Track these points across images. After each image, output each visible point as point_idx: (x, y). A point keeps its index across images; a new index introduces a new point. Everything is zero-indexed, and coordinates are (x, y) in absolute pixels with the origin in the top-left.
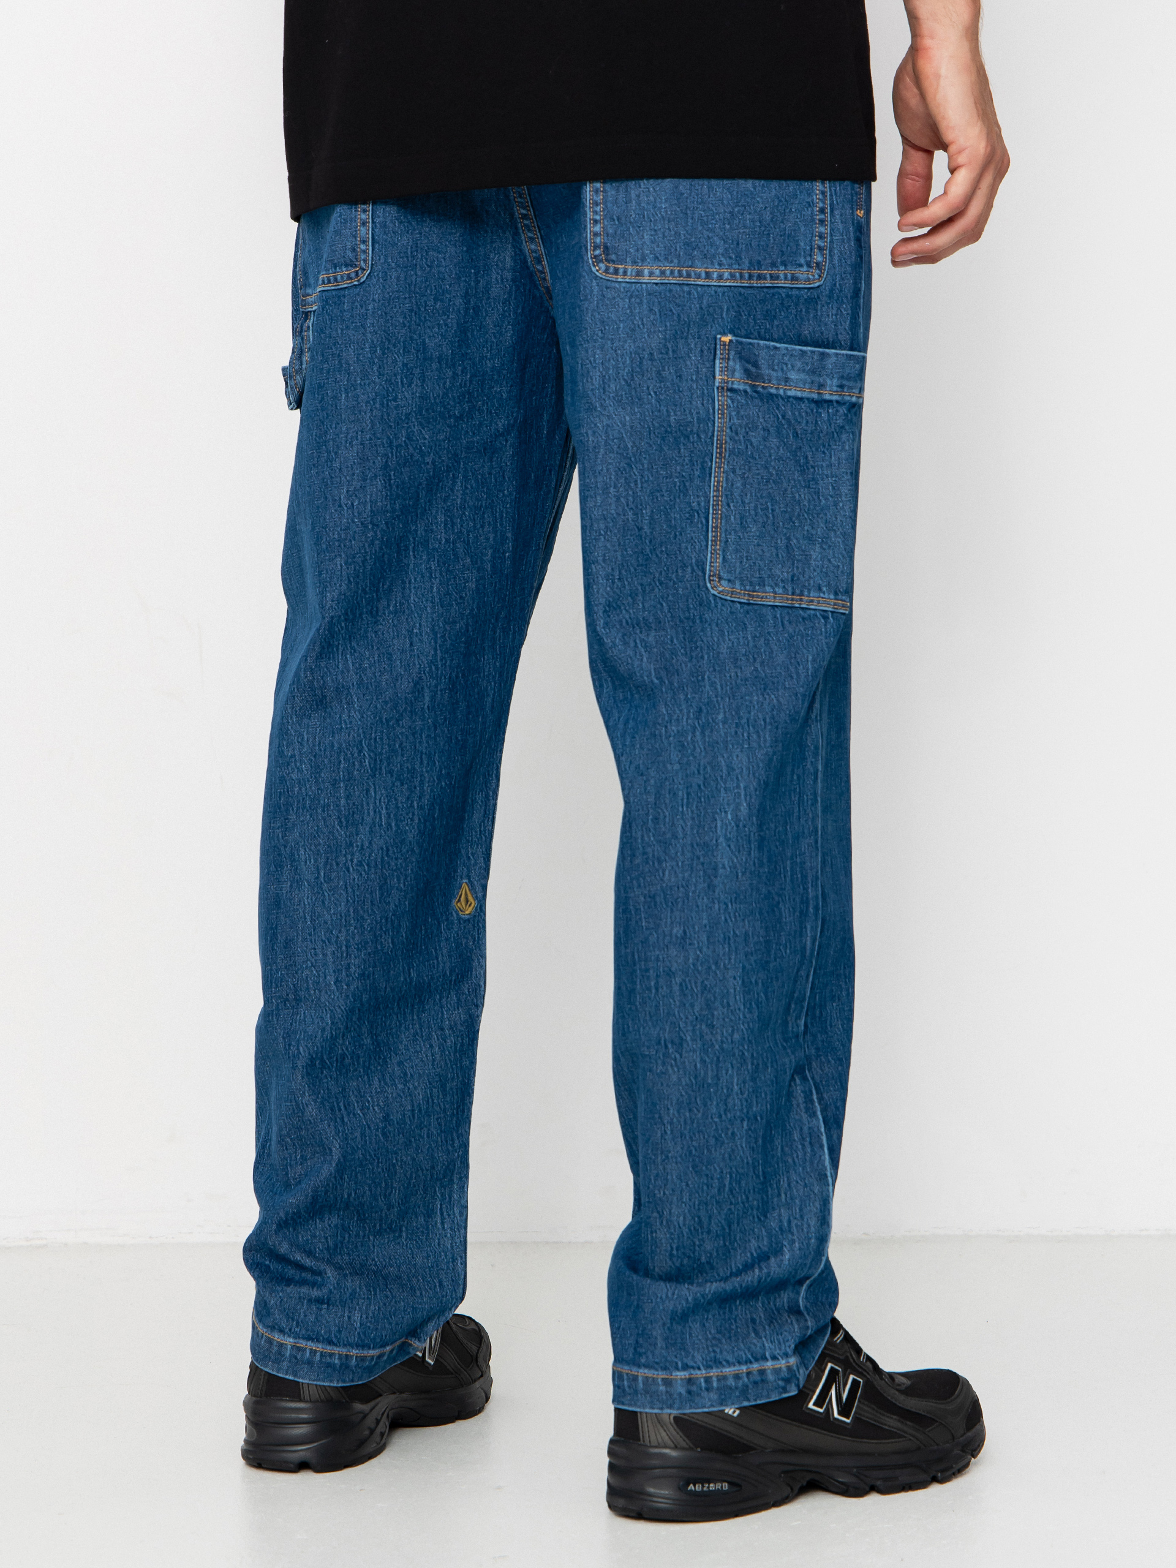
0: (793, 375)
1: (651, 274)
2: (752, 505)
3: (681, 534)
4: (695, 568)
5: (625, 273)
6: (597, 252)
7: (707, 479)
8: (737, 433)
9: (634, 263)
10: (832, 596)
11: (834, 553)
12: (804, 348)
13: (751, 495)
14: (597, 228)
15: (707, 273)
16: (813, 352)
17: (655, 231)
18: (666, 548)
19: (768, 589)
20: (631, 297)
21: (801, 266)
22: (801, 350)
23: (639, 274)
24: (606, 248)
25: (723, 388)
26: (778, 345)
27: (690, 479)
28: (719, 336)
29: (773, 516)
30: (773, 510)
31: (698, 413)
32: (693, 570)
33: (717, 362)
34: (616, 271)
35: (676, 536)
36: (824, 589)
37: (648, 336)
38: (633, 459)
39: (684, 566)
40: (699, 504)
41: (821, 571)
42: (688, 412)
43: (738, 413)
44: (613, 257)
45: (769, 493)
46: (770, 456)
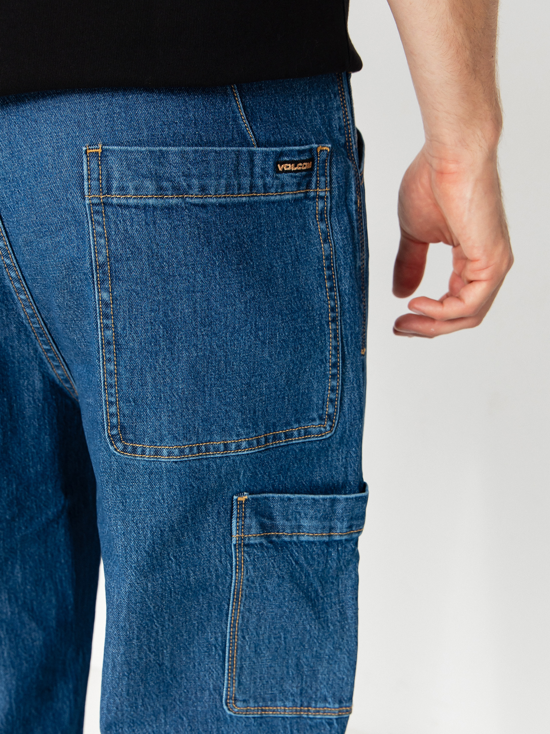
0: (305, 523)
1: (170, 454)
2: (266, 635)
3: (200, 664)
4: (213, 692)
5: (143, 452)
6: (114, 432)
7: (224, 618)
8: (253, 582)
9: (152, 442)
10: (337, 706)
11: (339, 667)
12: (317, 497)
13: (265, 628)
14: (113, 410)
15: (225, 445)
16: (324, 500)
17: (173, 412)
18: (186, 675)
19: (279, 703)
20: (151, 473)
21: (314, 420)
22: (314, 499)
23: (157, 452)
24: (123, 428)
25: (240, 544)
26: (292, 496)
27: (208, 620)
28: (235, 497)
29: (285, 642)
30: (285, 638)
31: (216, 570)
32: (211, 694)
33: (234, 521)
34: (134, 450)
35: (195, 665)
36: (330, 700)
37: (169, 510)
38: (154, 616)
39: (203, 690)
40: (216, 639)
41: (327, 684)
42: (207, 571)
43: (254, 566)
44: (131, 436)
45: (282, 626)
46: (284, 598)
